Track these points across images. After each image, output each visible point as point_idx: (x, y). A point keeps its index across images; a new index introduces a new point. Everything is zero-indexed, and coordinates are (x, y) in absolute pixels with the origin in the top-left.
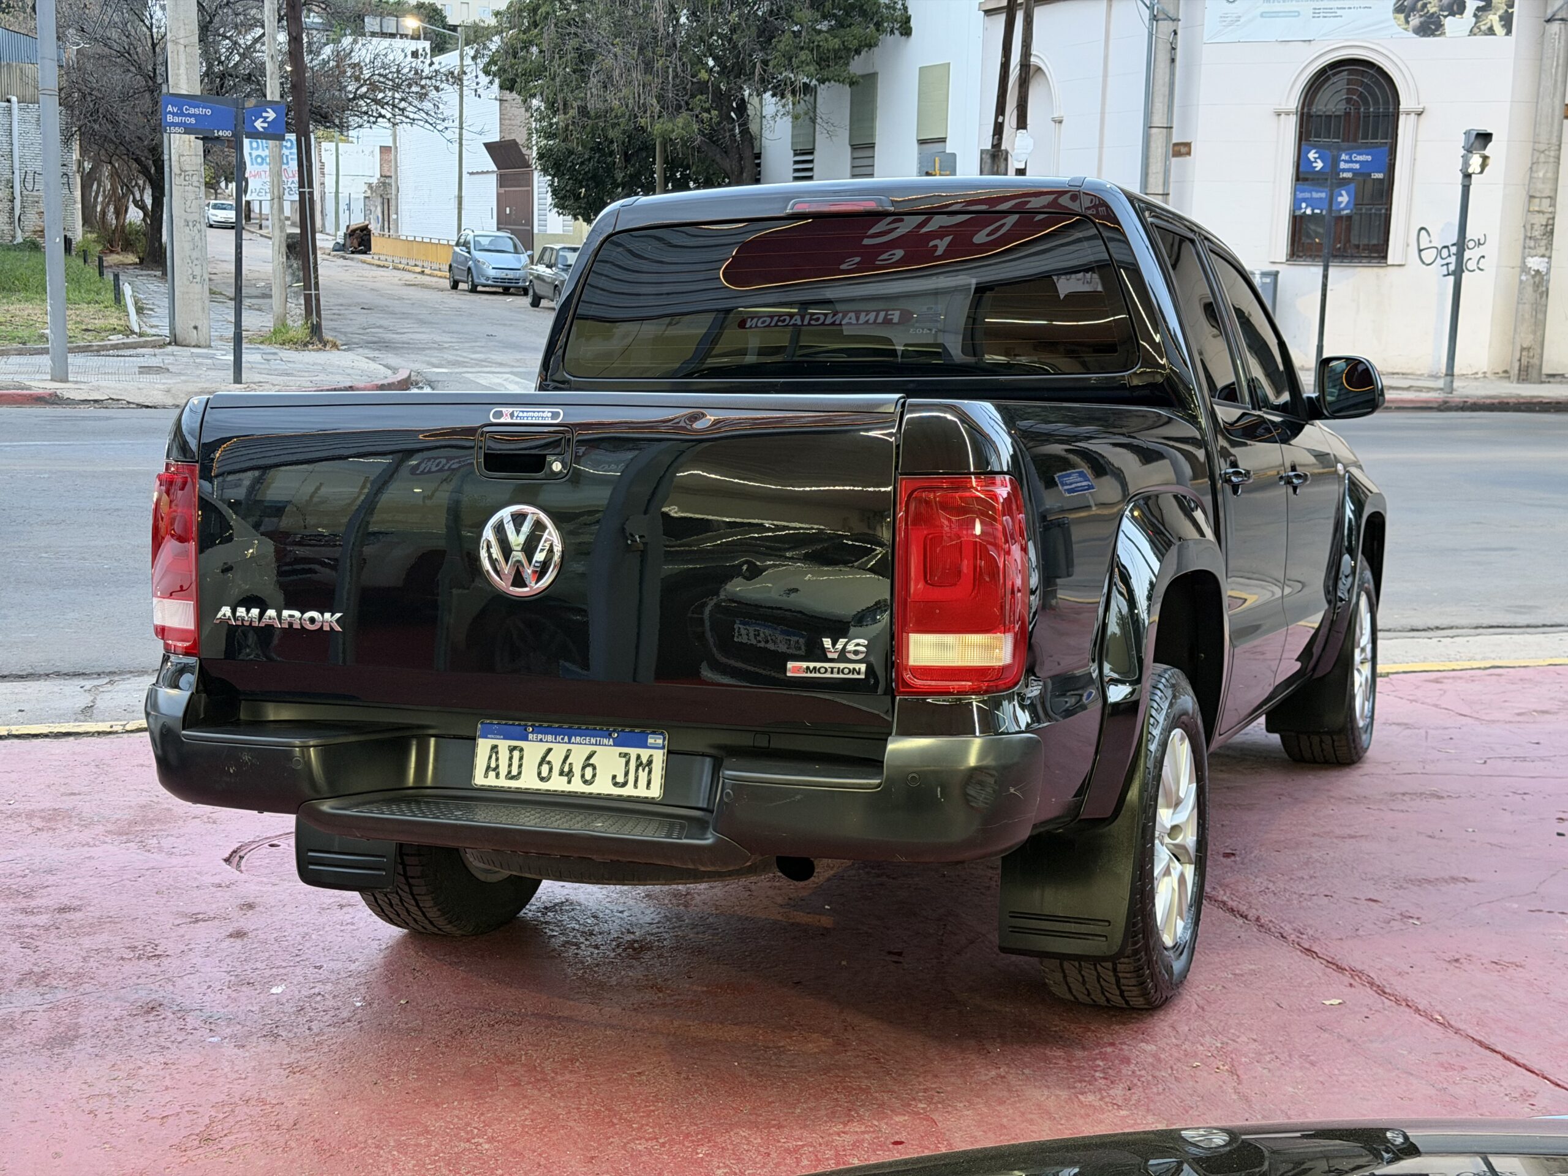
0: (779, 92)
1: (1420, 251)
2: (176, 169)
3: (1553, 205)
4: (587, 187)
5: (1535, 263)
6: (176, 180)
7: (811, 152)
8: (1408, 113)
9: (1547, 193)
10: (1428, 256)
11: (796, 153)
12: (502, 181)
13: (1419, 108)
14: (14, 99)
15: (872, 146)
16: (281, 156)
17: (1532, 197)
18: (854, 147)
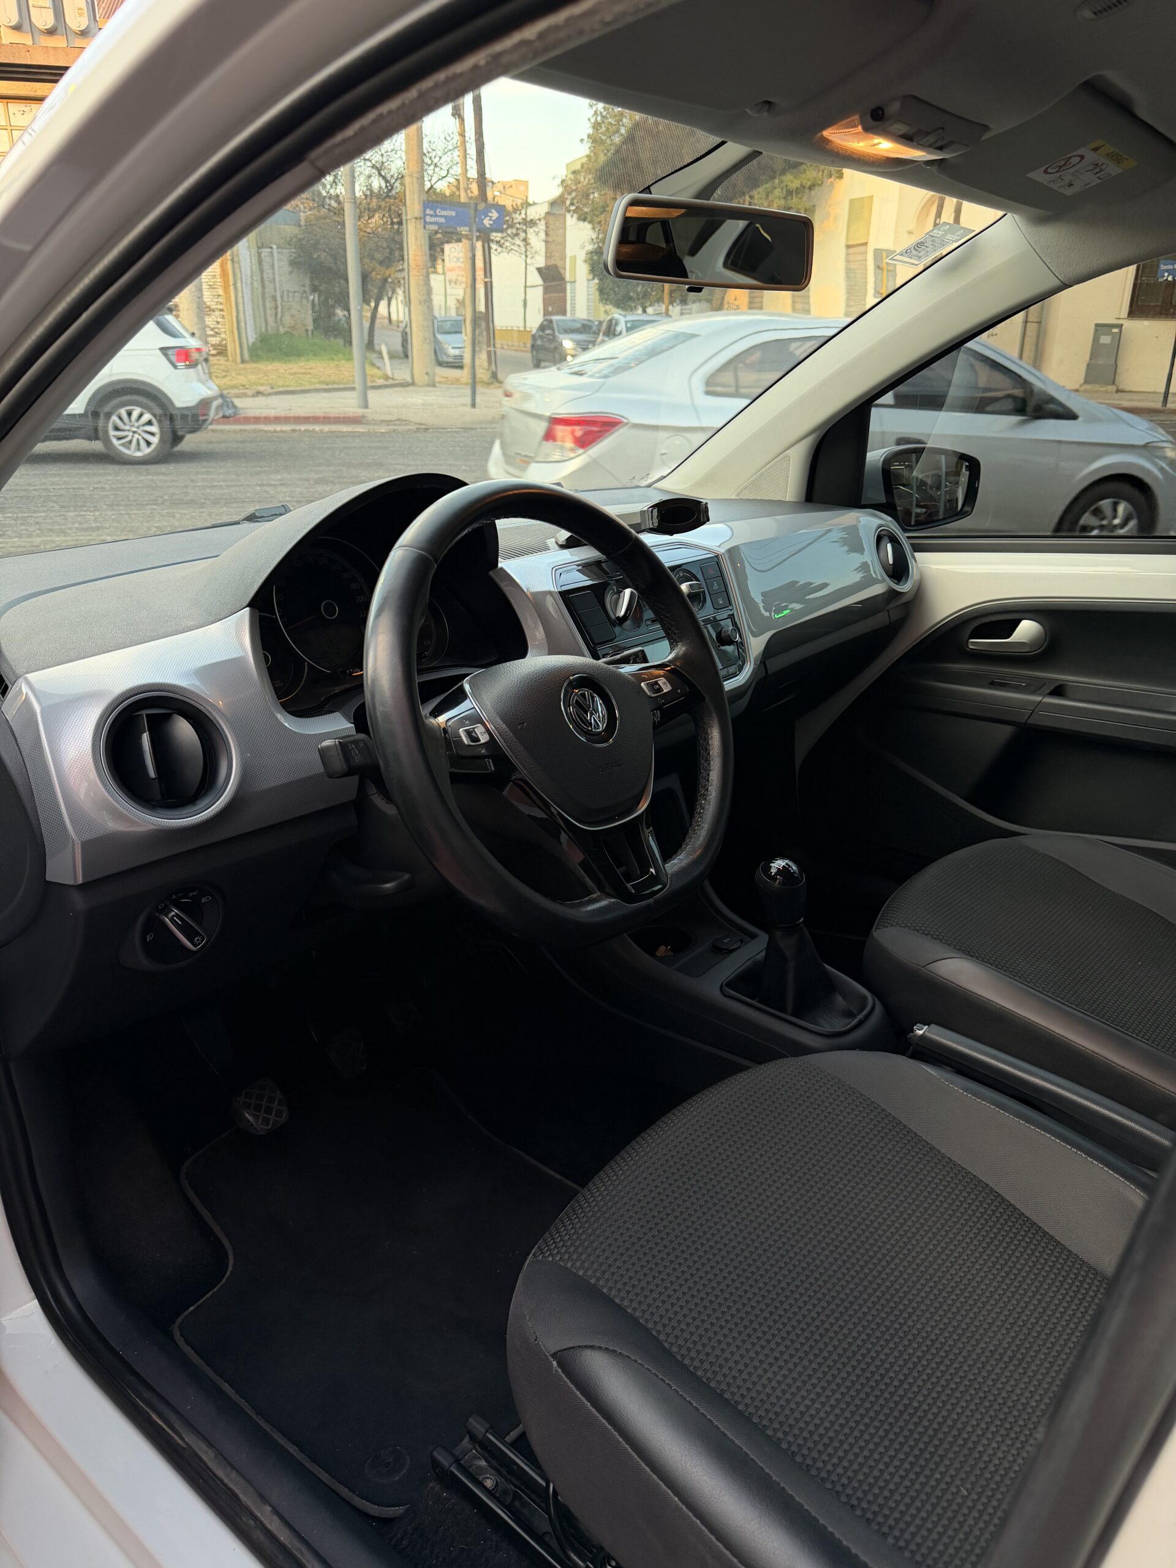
12: (547, 290)
14: (274, 247)
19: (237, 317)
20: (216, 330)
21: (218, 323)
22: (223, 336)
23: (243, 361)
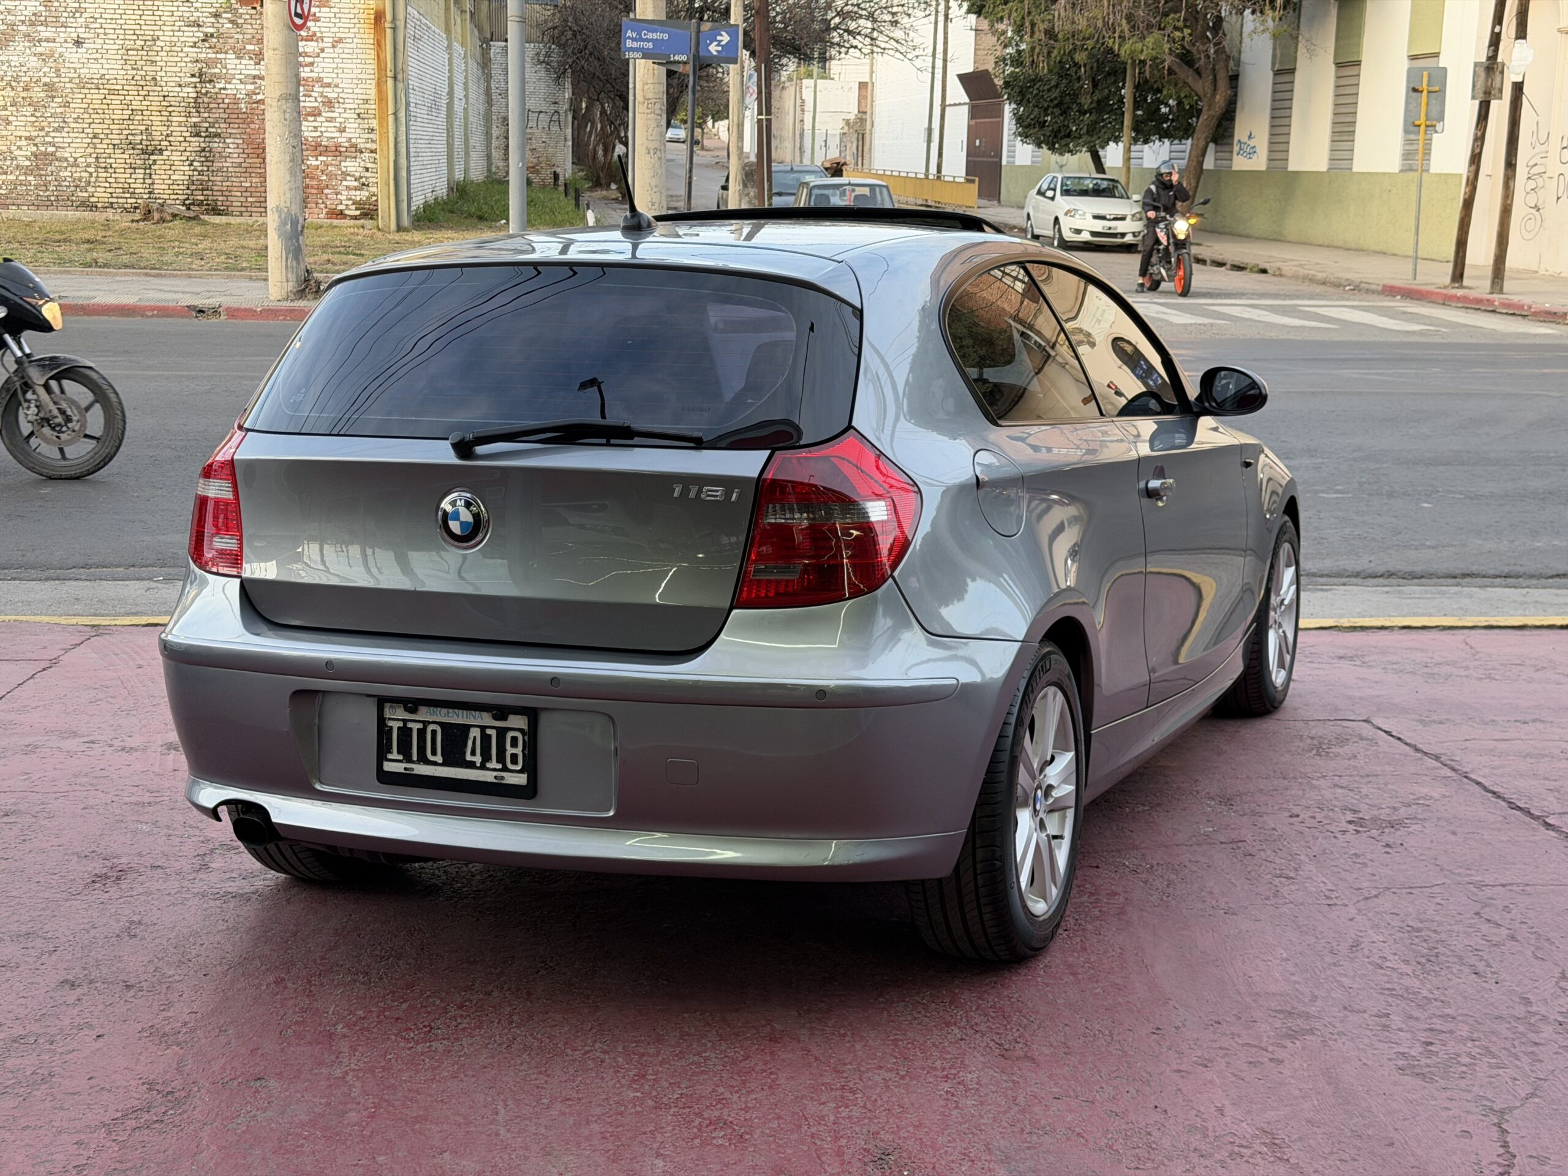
0: (1259, 9)
2: (639, 98)
4: (1053, 115)
6: (640, 109)
12: (974, 114)
15: (1358, 63)
18: (1339, 65)
19: (396, 162)
20: (364, 180)
21: (367, 170)
22: (373, 189)
23: (400, 228)
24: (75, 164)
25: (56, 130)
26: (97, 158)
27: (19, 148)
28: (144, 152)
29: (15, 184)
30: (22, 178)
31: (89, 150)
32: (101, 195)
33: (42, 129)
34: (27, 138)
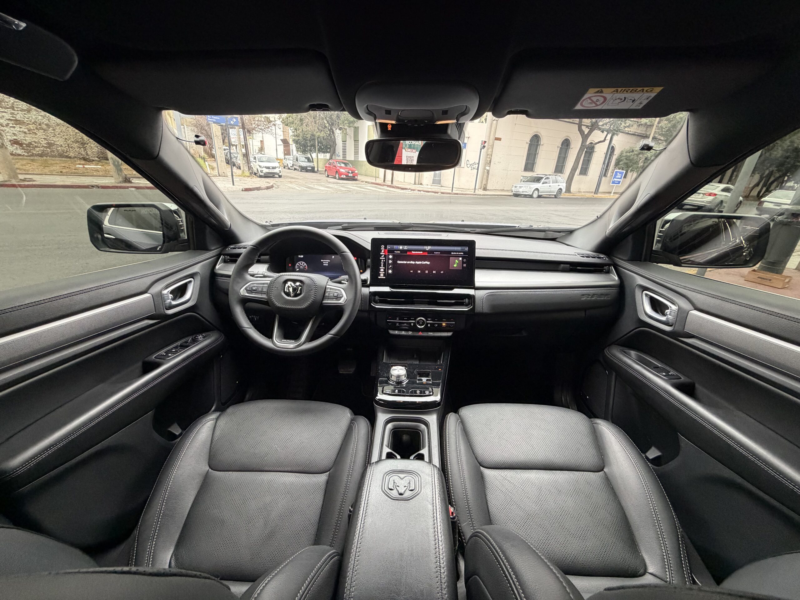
0: (340, 129)
1: (467, 165)
2: (215, 135)
3: (491, 157)
4: (303, 147)
5: (488, 168)
6: (215, 138)
7: (346, 141)
8: (466, 137)
9: (491, 154)
10: (468, 166)
11: (343, 141)
12: (284, 147)
13: (468, 136)
14: (185, 125)
15: (358, 141)
16: (239, 134)
17: (488, 155)
18: (355, 141)
24: (61, 146)
25: (53, 136)
26: (68, 145)
27: (42, 141)
28: (82, 144)
29: (43, 150)
30: (45, 149)
31: (65, 143)
32: (72, 154)
33: (48, 136)
34: (44, 138)
